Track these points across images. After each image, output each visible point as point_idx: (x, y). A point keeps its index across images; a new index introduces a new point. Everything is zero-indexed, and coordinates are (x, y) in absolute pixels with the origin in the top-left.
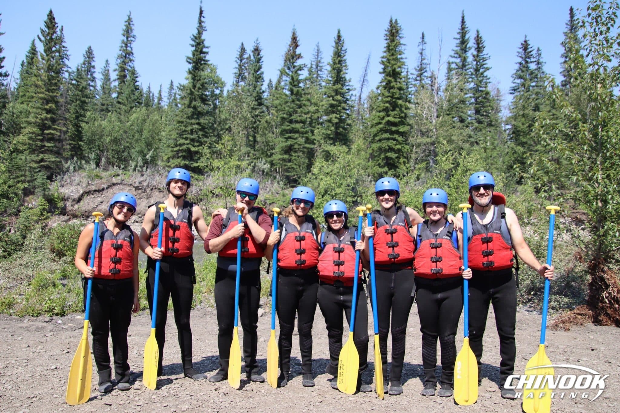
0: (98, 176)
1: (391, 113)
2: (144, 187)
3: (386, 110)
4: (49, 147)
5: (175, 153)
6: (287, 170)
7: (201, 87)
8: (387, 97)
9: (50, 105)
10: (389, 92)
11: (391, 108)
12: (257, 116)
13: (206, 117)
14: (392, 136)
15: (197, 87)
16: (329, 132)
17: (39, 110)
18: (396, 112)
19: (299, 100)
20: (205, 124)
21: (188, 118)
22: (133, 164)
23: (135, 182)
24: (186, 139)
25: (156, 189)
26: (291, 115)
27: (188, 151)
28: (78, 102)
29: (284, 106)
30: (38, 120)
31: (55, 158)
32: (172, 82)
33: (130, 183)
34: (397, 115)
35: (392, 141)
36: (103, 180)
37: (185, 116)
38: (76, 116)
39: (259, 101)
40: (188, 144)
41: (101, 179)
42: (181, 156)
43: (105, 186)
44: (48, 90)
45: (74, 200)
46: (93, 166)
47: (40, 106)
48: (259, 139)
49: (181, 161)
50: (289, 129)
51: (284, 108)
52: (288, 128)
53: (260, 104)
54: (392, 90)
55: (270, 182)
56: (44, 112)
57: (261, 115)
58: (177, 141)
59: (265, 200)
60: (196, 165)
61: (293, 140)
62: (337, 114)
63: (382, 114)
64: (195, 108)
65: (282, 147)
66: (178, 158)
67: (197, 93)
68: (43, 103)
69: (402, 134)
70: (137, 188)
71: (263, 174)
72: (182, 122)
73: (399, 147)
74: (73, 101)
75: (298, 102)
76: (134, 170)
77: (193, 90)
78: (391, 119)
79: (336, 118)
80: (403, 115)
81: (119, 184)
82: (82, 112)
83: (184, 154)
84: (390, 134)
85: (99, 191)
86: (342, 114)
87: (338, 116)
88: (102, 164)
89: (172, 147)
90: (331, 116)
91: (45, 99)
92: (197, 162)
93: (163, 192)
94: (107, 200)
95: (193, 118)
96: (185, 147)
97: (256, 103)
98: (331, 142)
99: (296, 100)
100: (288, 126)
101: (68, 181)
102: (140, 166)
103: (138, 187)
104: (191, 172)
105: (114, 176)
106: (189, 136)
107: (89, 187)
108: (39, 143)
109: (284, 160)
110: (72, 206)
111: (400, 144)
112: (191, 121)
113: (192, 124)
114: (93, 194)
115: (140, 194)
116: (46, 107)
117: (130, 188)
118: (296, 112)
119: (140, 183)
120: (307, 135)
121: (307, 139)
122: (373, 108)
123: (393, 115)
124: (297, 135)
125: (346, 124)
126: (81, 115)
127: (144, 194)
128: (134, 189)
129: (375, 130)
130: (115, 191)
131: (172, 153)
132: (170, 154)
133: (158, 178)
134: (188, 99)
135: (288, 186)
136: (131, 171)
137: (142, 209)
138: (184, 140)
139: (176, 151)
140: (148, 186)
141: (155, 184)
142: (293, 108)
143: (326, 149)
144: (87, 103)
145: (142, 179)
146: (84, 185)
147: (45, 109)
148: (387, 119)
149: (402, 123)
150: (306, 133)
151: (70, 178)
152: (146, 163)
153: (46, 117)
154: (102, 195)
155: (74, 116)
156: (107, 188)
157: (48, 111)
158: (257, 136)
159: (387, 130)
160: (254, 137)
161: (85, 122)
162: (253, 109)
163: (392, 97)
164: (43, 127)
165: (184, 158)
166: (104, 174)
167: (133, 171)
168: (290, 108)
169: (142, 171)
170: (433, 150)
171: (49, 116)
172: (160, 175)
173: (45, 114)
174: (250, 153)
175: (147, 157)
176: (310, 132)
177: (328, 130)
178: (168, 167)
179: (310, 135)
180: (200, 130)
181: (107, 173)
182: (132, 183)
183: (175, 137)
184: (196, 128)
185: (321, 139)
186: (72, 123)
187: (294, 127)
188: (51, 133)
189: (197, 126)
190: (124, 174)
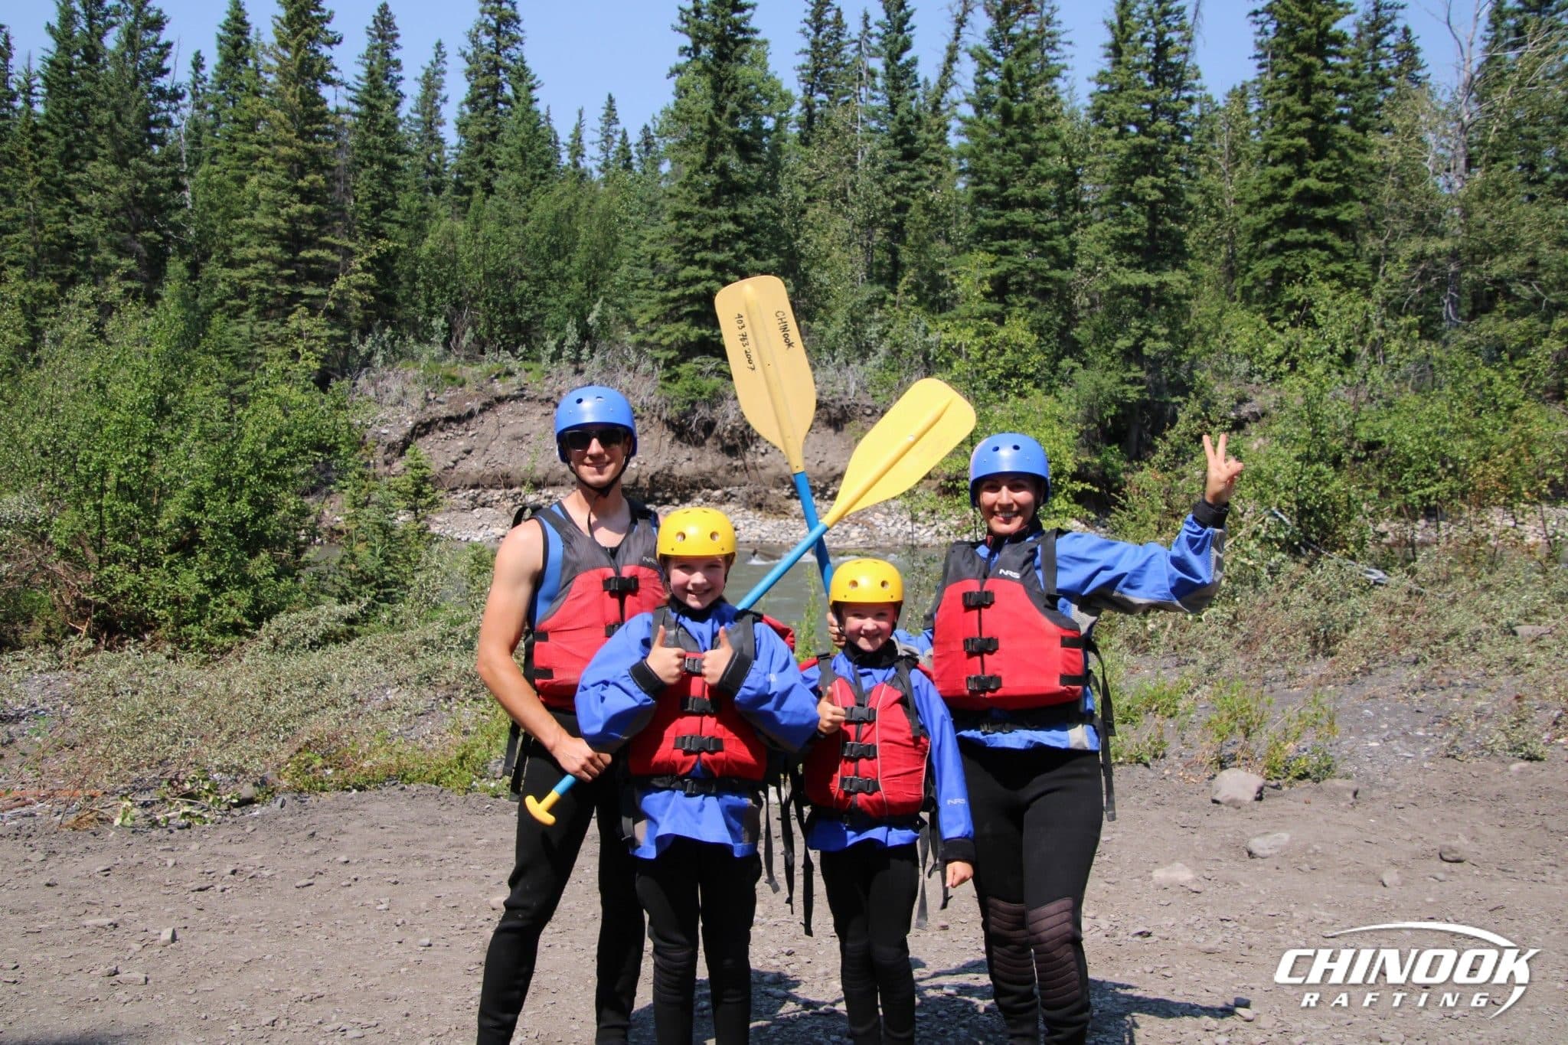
0: (454, 379)
1: (1310, 164)
3: (1295, 157)
4: (312, 297)
5: (671, 305)
7: (739, 110)
8: (1299, 118)
9: (310, 177)
10: (1306, 101)
11: (1312, 151)
12: (902, 189)
13: (758, 199)
14: (1315, 237)
15: (728, 111)
16: (1133, 230)
17: (282, 195)
18: (1327, 163)
19: (1027, 139)
20: (752, 218)
21: (703, 202)
22: (551, 342)
24: (703, 263)
26: (1003, 184)
27: (710, 297)
28: (376, 167)
29: (986, 157)
30: (281, 222)
31: (331, 328)
32: (611, 100)
33: (544, 396)
34: (1329, 170)
35: (1316, 251)
36: (467, 388)
37: (697, 196)
38: (372, 206)
39: (906, 146)
40: (709, 279)
41: (462, 385)
42: (688, 314)
43: (476, 406)
44: (302, 134)
45: (391, 447)
46: (438, 350)
47: (285, 181)
48: (906, 257)
49: (690, 327)
50: (1002, 227)
51: (986, 163)
52: (999, 222)
53: (909, 156)
54: (1317, 96)
56: (296, 197)
57: (913, 186)
58: (677, 271)
61: (1017, 260)
62: (1155, 174)
63: (1284, 169)
64: (723, 171)
66: (679, 319)
67: (728, 128)
68: (291, 170)
69: (1344, 230)
71: (925, 358)
72: (688, 216)
73: (1338, 267)
74: (363, 166)
75: (1025, 145)
76: (556, 357)
77: (716, 119)
78: (1312, 182)
79: (1154, 186)
80: (1349, 169)
81: (515, 398)
82: (389, 195)
83: (697, 307)
84: (1309, 231)
85: (459, 420)
86: (1173, 176)
87: (1161, 181)
88: (464, 342)
89: (666, 289)
90: (1138, 182)
91: (292, 160)
94: (483, 446)
95: (716, 204)
96: (700, 288)
97: (898, 153)
98: (1137, 259)
99: (1019, 138)
100: (997, 217)
101: (372, 393)
102: (572, 348)
104: (719, 360)
105: (497, 376)
106: (709, 255)
107: (429, 409)
108: (285, 289)
110: (387, 463)
111: (1338, 257)
112: (713, 212)
113: (716, 220)
114: (441, 430)
116: (300, 183)
117: (545, 410)
118: (1022, 174)
120: (1054, 243)
121: (1054, 250)
122: (1239, 154)
123: (1318, 171)
124: (1024, 244)
125: (1183, 206)
129: (1260, 220)
130: (503, 420)
131: (660, 307)
132: (656, 310)
133: (624, 380)
134: (703, 147)
136: (546, 360)
138: (696, 268)
139: (674, 300)
142: (1011, 163)
143: (1125, 282)
144: (399, 168)
146: (416, 403)
147: (297, 189)
148: (1300, 184)
149: (1345, 195)
150: (1051, 235)
151: (375, 384)
152: (586, 335)
153: (301, 212)
154: (467, 430)
155: (367, 206)
156: (481, 411)
157: (307, 196)
158: (903, 249)
159: (1302, 217)
160: (894, 252)
161: (397, 222)
162: (892, 170)
163: (1316, 117)
164: (294, 240)
165: (698, 319)
166: (469, 372)
167: (552, 361)
168: (1004, 164)
169: (577, 360)
170: (1455, 274)
171: (310, 209)
172: (629, 370)
173: (299, 206)
174: (883, 300)
175: (589, 320)
176: (1060, 233)
177: (1129, 224)
178: (651, 346)
179: (1062, 243)
180: (738, 237)
181: (477, 369)
182: (549, 394)
183: (670, 259)
184: (728, 232)
185: (1108, 253)
186: (364, 227)
187: (1016, 219)
188: (317, 256)
189: (730, 226)
190: (527, 371)
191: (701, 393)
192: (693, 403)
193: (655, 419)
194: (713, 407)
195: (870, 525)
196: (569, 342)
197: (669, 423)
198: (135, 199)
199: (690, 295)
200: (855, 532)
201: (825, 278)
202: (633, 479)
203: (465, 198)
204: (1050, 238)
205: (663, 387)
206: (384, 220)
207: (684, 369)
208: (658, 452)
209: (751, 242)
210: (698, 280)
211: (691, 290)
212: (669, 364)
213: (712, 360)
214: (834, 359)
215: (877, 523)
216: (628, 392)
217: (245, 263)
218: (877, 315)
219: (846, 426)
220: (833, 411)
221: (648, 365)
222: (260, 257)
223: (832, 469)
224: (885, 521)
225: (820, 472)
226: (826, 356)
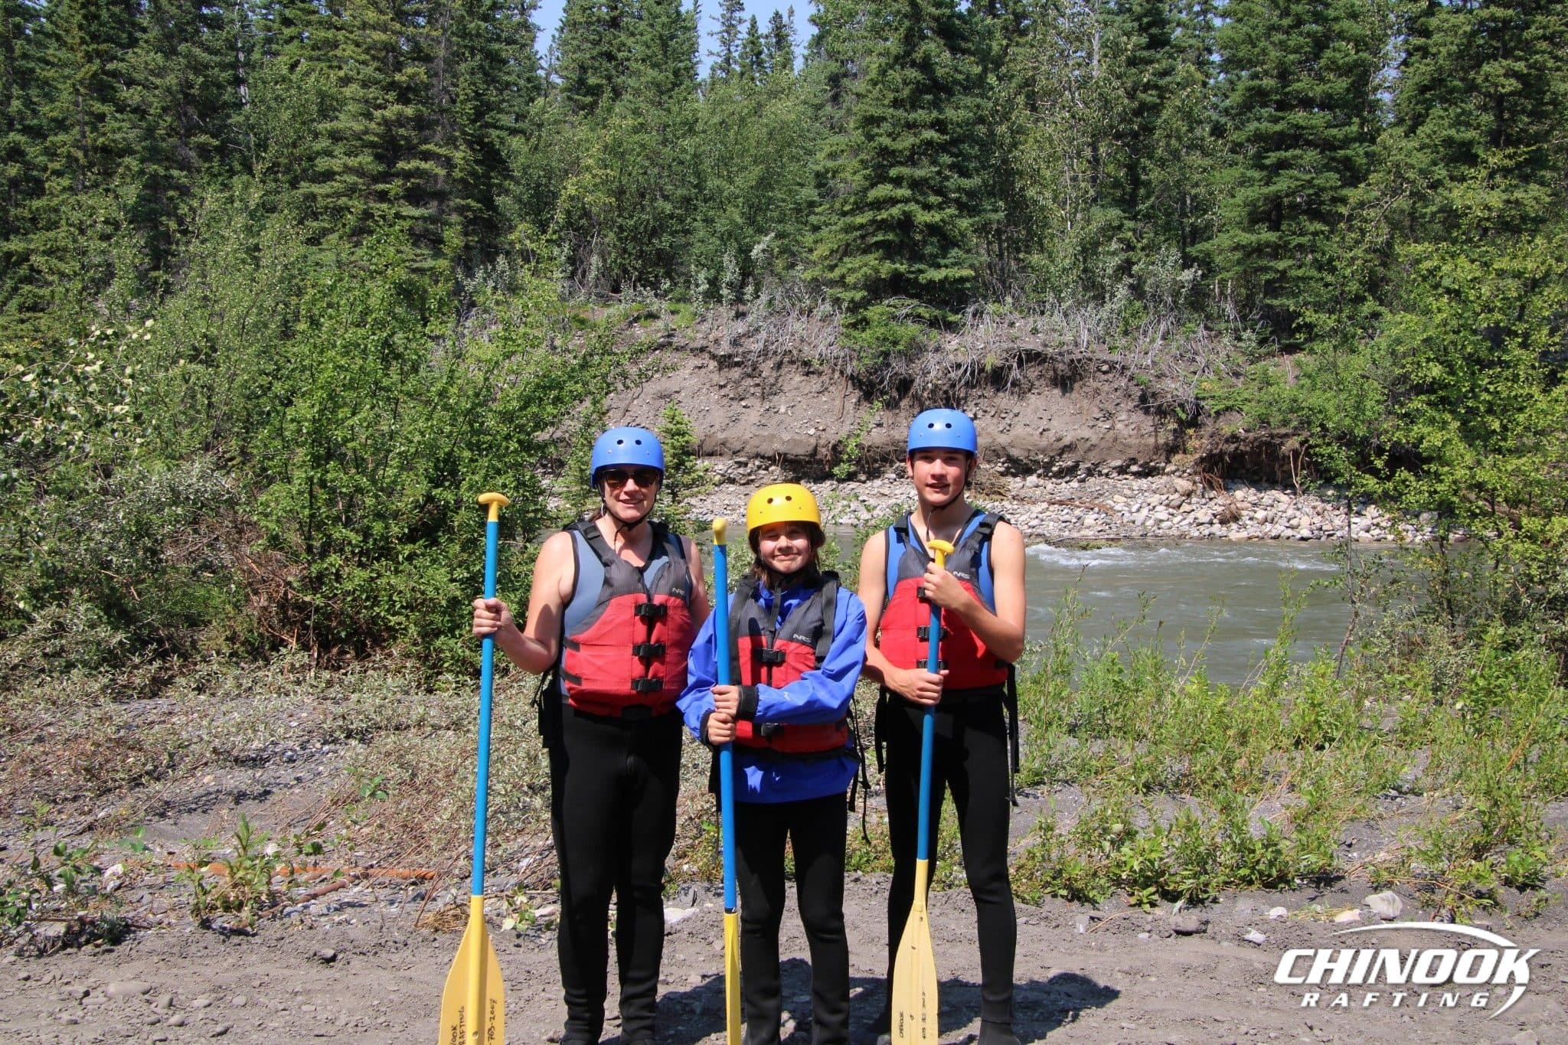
0: (582, 322)
2: (753, 357)
5: (858, 233)
6: (1271, 289)
9: (410, 71)
12: (1146, 88)
13: (968, 101)
17: (374, 92)
19: (1319, 19)
20: (959, 125)
21: (896, 103)
22: (702, 276)
23: (716, 341)
24: (897, 182)
25: (792, 362)
27: (906, 224)
28: (478, 60)
29: (1265, 43)
30: (373, 127)
33: (698, 344)
36: (601, 334)
37: (891, 96)
38: (475, 108)
39: (1155, 31)
40: (906, 201)
41: (595, 329)
42: (878, 245)
47: (377, 75)
49: (881, 260)
50: (1281, 134)
51: (1264, 52)
52: (1278, 127)
53: (1158, 43)
55: (1202, 332)
56: (392, 96)
58: (865, 190)
59: (1197, 398)
60: (936, 275)
61: (1300, 175)
64: (925, 65)
65: (1253, 204)
66: (866, 251)
68: (385, 61)
70: (725, 362)
71: (1176, 303)
72: (880, 121)
74: (462, 57)
75: (1316, 27)
76: (713, 294)
81: (660, 347)
82: (493, 96)
83: (891, 237)
88: (592, 275)
89: (852, 212)
90: (1486, 69)
92: (939, 266)
93: (820, 374)
94: (623, 405)
95: (914, 104)
96: (895, 211)
97: (1144, 40)
99: (1309, 18)
100: (1276, 120)
102: (730, 285)
103: (730, 356)
104: (916, 302)
105: (637, 319)
106: (905, 171)
109: (1259, 250)
112: (912, 116)
113: (910, 126)
115: (737, 383)
116: (397, 77)
117: (698, 362)
119: (735, 343)
120: (1348, 153)
121: (1347, 162)
124: (1311, 156)
125: (1546, 99)
126: (489, 107)
127: (749, 382)
128: (713, 364)
131: (843, 236)
132: (839, 240)
133: (797, 325)
134: (901, 34)
135: (1276, 347)
136: (697, 300)
137: (748, 436)
138: (890, 187)
139: (862, 226)
140: (764, 353)
141: (789, 346)
142: (1297, 50)
144: (504, 62)
145: (740, 327)
147: (393, 85)
150: (1346, 142)
152: (747, 269)
153: (400, 115)
155: (469, 109)
157: (406, 95)
160: (1132, 168)
161: (503, 128)
165: (889, 251)
166: (601, 315)
167: (706, 302)
168: (1287, 51)
169: (739, 300)
171: (409, 111)
172: (801, 313)
173: (397, 107)
174: (1120, 227)
175: (754, 253)
176: (1354, 140)
177: (1468, 125)
178: (832, 283)
179: (1357, 152)
180: (943, 148)
181: (611, 310)
182: (704, 343)
183: (857, 177)
184: (929, 143)
185: (1435, 163)
186: (464, 133)
187: (1302, 123)
188: (418, 168)
189: (930, 134)
190: (673, 313)
191: (895, 343)
192: (886, 354)
193: (837, 375)
194: (910, 360)
195: (1109, 511)
196: (728, 277)
197: (855, 380)
198: (186, 95)
199: (883, 221)
200: (1090, 519)
201: (1046, 199)
202: (810, 449)
203: (589, 99)
204: (1341, 148)
205: (847, 336)
206: (487, 125)
207: (874, 312)
208: (841, 418)
209: (957, 156)
210: (893, 201)
211: (884, 215)
212: (855, 307)
213: (909, 301)
214: (1060, 300)
215: (1118, 507)
216: (802, 340)
217: (328, 176)
218: (1114, 246)
219: (1076, 386)
220: (1060, 366)
221: (827, 307)
222: (348, 169)
223: (1059, 440)
224: (1128, 505)
225: (1044, 443)
226: (1050, 297)
